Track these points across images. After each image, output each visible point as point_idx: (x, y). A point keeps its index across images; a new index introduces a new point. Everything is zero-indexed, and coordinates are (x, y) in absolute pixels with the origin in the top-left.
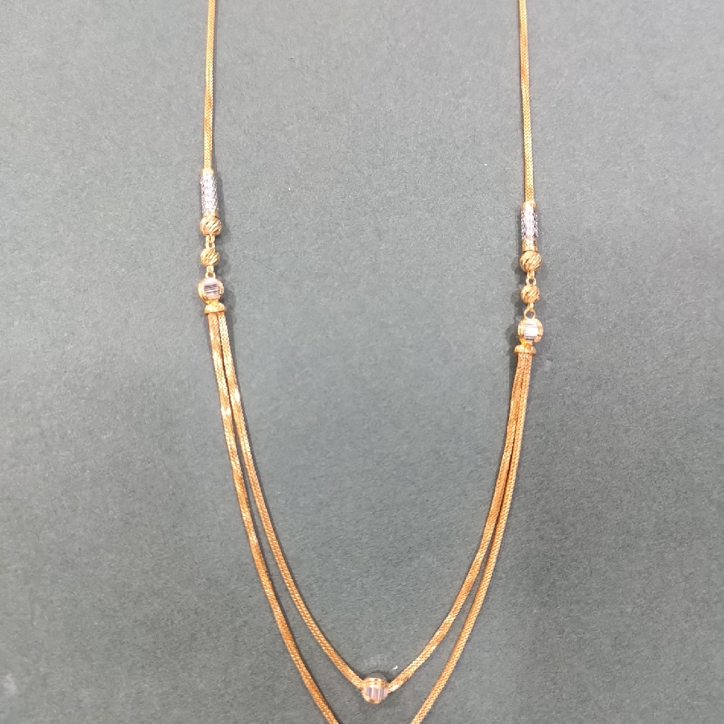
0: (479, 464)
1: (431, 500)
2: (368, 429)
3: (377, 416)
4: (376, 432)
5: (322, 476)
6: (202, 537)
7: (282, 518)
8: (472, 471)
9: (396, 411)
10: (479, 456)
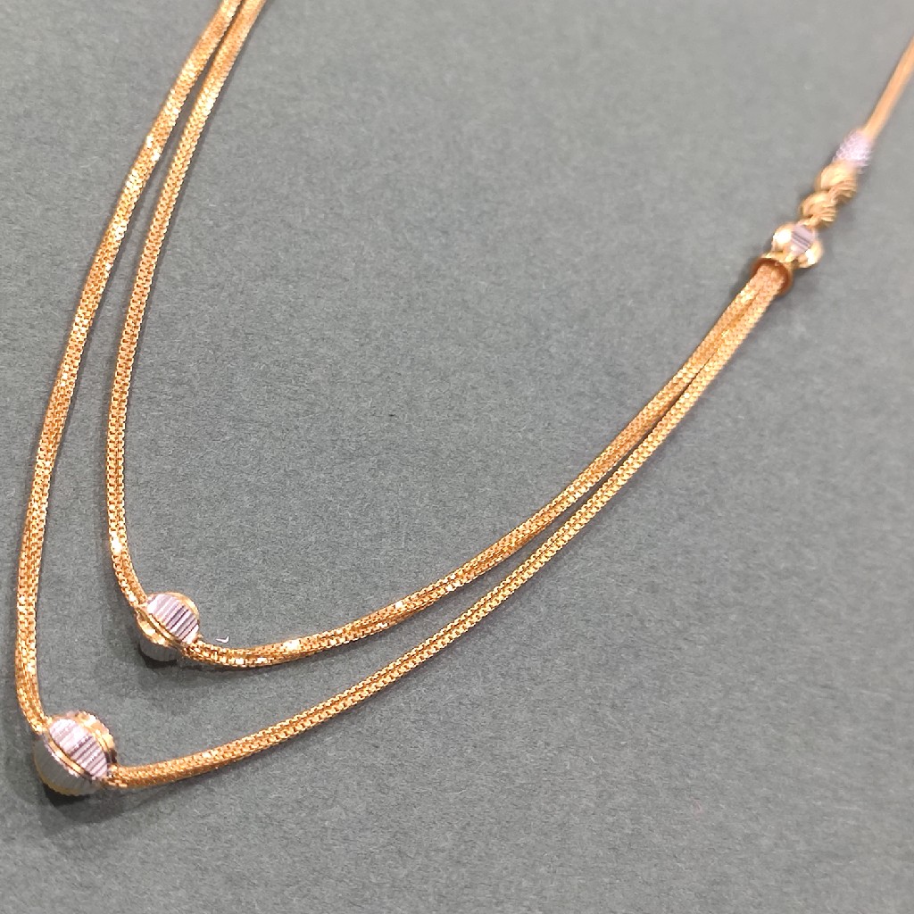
0: (602, 390)
1: (481, 391)
2: (432, 220)
3: (460, 212)
4: (445, 233)
5: (307, 232)
6: (19, 178)
7: (188, 245)
8: (581, 394)
9: (498, 228)
10: (606, 379)
